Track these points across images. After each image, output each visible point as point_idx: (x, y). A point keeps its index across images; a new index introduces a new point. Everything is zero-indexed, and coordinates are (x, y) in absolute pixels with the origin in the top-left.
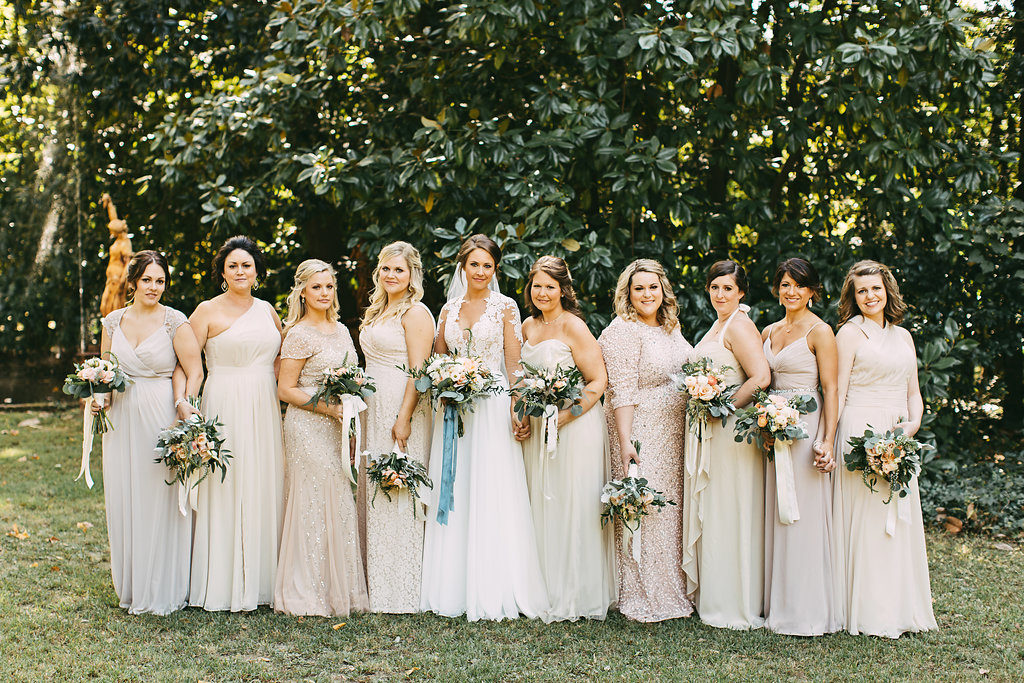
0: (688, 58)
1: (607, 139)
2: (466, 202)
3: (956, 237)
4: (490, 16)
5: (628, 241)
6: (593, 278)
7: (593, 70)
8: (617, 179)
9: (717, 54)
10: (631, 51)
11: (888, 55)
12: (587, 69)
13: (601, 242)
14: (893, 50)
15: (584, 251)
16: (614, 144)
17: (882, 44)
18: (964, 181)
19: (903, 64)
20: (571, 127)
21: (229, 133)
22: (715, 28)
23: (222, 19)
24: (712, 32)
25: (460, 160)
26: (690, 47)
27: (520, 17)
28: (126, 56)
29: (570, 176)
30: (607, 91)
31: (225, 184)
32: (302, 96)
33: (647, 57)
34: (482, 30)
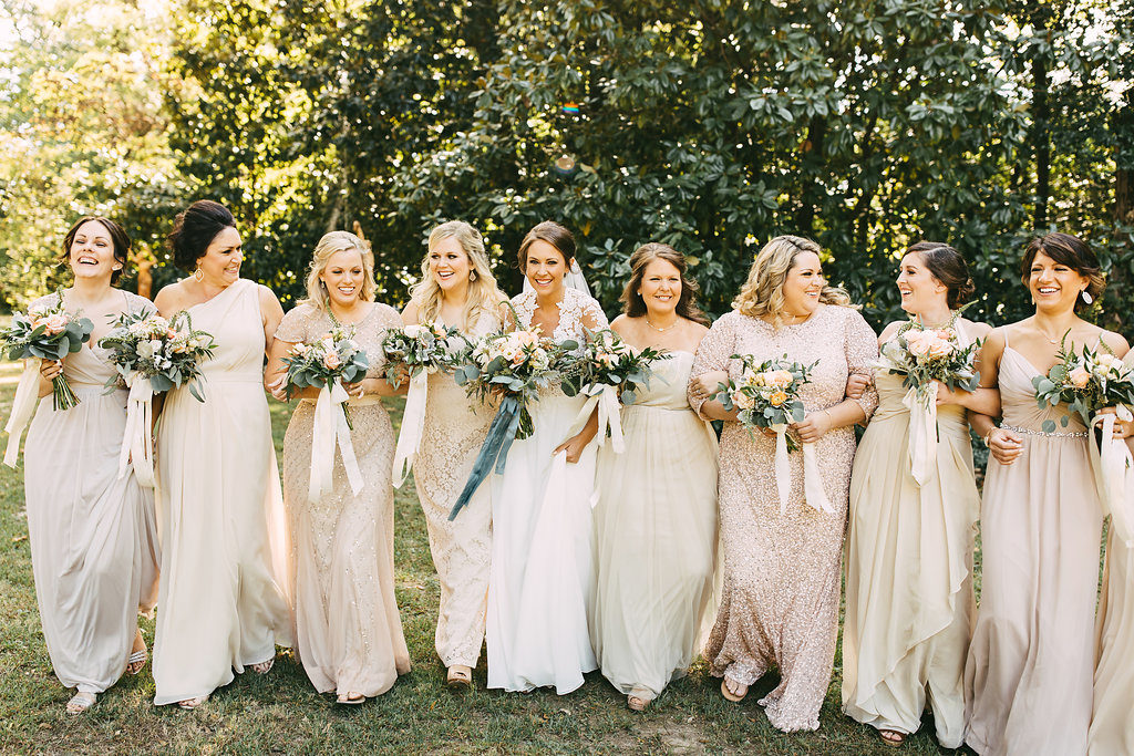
0: (789, 117)
1: (723, 182)
2: (614, 227)
3: (993, 257)
4: (634, 87)
5: (737, 259)
6: (709, 286)
7: (712, 130)
8: (731, 212)
9: (811, 114)
10: (742, 114)
11: (946, 114)
12: (708, 129)
13: (715, 259)
14: (950, 110)
15: (702, 265)
16: (729, 186)
17: (942, 104)
18: (999, 215)
19: (958, 121)
20: (696, 172)
21: (446, 178)
22: (809, 94)
23: (448, 98)
24: (808, 97)
25: (610, 196)
26: (790, 108)
27: (657, 88)
28: (380, 126)
29: (693, 209)
30: (723, 146)
31: (441, 216)
32: (497, 151)
33: (757, 116)
34: (628, 98)
